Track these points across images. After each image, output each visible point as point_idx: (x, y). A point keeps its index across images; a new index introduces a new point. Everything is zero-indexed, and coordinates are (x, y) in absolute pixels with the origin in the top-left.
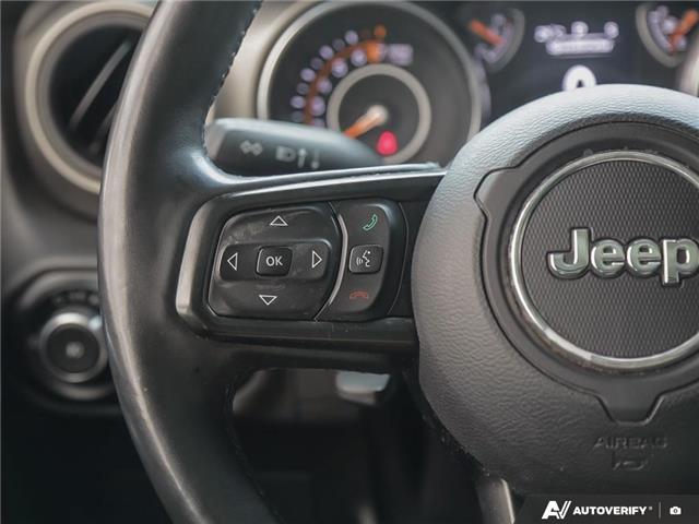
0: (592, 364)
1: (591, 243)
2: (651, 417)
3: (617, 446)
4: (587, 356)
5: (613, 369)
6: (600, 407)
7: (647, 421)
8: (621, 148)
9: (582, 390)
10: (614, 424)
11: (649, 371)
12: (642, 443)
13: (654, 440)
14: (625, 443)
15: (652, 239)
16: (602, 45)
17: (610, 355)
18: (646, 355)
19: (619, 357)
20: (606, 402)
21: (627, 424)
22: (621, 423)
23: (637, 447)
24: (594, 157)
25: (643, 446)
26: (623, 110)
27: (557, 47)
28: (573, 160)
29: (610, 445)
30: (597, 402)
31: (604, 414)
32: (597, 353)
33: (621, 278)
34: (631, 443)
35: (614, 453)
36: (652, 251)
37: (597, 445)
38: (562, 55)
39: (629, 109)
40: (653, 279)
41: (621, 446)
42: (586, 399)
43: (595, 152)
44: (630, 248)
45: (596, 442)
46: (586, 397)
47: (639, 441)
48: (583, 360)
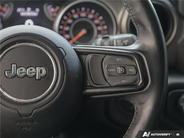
0: (16, 101)
1: (17, 68)
2: (32, 116)
3: (22, 124)
4: (15, 99)
5: (22, 103)
6: (18, 113)
7: (31, 117)
8: (26, 42)
9: (13, 109)
10: (21, 118)
11: (32, 103)
12: (29, 123)
13: (33, 122)
14: (25, 123)
15: (34, 67)
16: (35, 14)
17: (21, 99)
18: (31, 99)
19: (24, 99)
20: (19, 112)
21: (25, 118)
22: (24, 118)
23: (28, 124)
24: (18, 44)
25: (30, 124)
26: (27, 32)
27: (23, 14)
28: (13, 45)
29: (21, 123)
30: (17, 112)
31: (19, 115)
32: (18, 98)
33: (25, 78)
34: (26, 123)
35: (22, 126)
36: (34, 70)
37: (17, 124)
38: (24, 16)
39: (29, 32)
40: (33, 78)
41: (24, 124)
42: (14, 111)
43: (19, 43)
44: (28, 69)
45: (17, 123)
46: (14, 110)
47: (29, 122)
48: (14, 101)
